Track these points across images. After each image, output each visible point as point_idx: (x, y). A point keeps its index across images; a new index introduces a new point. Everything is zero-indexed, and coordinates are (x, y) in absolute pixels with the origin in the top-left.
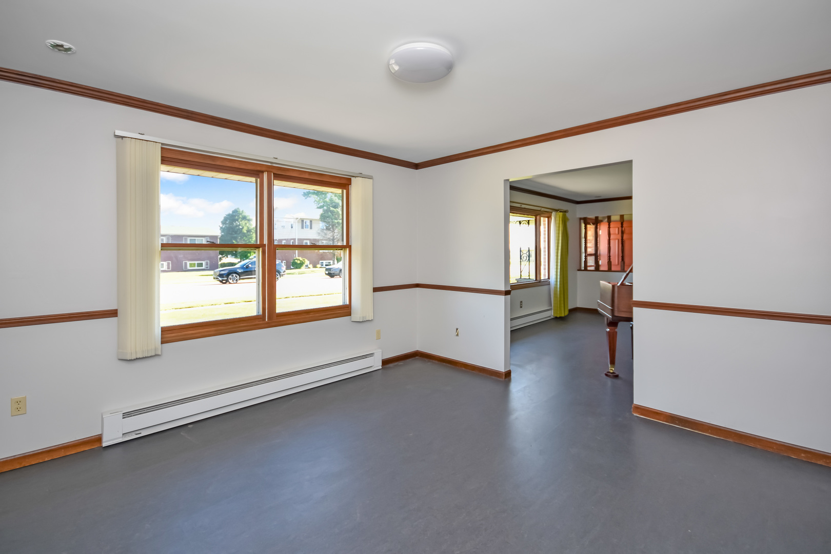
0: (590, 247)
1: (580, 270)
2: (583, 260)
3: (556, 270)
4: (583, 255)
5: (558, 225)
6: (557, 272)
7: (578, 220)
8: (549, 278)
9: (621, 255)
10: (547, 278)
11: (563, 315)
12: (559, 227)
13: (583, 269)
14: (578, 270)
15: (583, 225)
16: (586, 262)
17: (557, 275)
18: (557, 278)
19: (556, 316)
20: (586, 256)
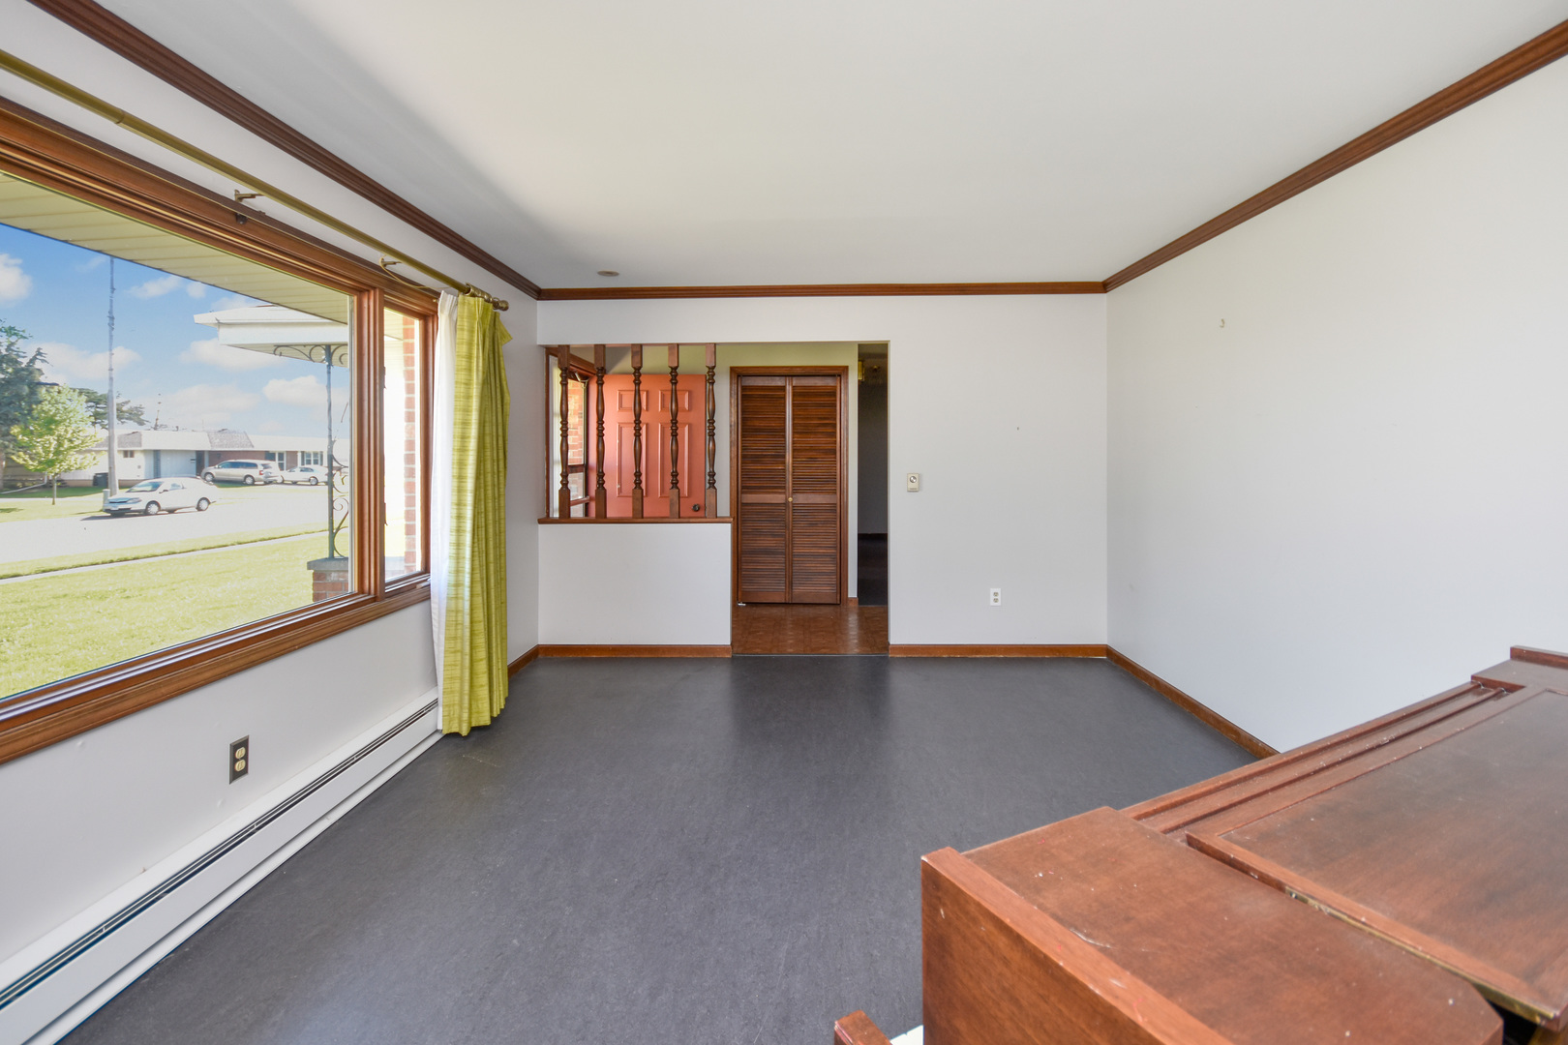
0: (574, 447)
1: (546, 520)
2: (557, 486)
3: (453, 539)
4: (557, 471)
5: (464, 349)
6: (458, 545)
7: (541, 355)
8: (426, 569)
9: (669, 469)
10: (418, 568)
11: (485, 720)
12: (470, 357)
13: (556, 515)
14: (541, 522)
15: (556, 374)
16: (565, 492)
17: (458, 558)
18: (458, 571)
19: (455, 729)
20: (565, 476)
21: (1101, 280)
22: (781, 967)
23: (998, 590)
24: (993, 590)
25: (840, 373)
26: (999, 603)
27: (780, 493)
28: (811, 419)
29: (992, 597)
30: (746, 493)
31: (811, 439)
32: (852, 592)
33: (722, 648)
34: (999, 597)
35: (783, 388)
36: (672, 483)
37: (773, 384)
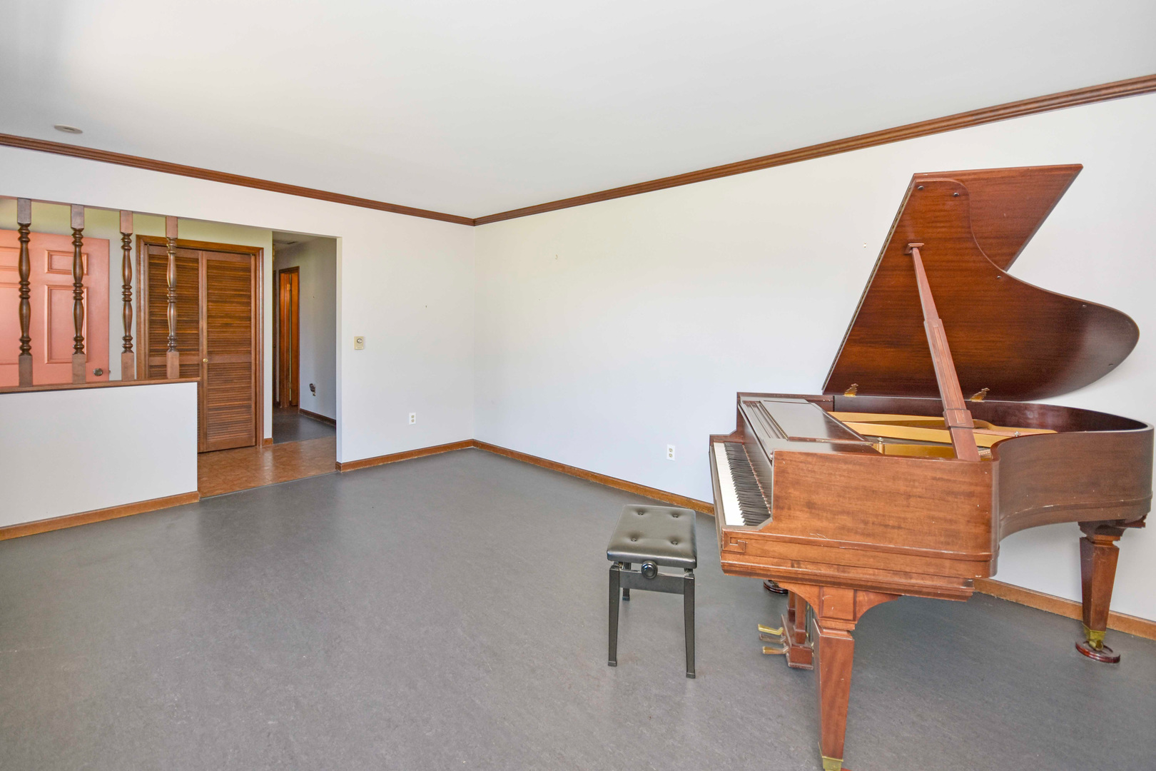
21: (473, 218)
22: (468, 638)
23: (414, 414)
24: (411, 414)
25: (257, 252)
26: (415, 422)
27: (194, 355)
28: (225, 290)
29: (411, 419)
30: (154, 356)
31: (228, 308)
32: (268, 433)
33: (190, 496)
34: (415, 418)
35: (196, 261)
36: (125, 347)
37: (185, 256)
